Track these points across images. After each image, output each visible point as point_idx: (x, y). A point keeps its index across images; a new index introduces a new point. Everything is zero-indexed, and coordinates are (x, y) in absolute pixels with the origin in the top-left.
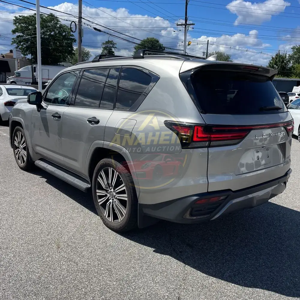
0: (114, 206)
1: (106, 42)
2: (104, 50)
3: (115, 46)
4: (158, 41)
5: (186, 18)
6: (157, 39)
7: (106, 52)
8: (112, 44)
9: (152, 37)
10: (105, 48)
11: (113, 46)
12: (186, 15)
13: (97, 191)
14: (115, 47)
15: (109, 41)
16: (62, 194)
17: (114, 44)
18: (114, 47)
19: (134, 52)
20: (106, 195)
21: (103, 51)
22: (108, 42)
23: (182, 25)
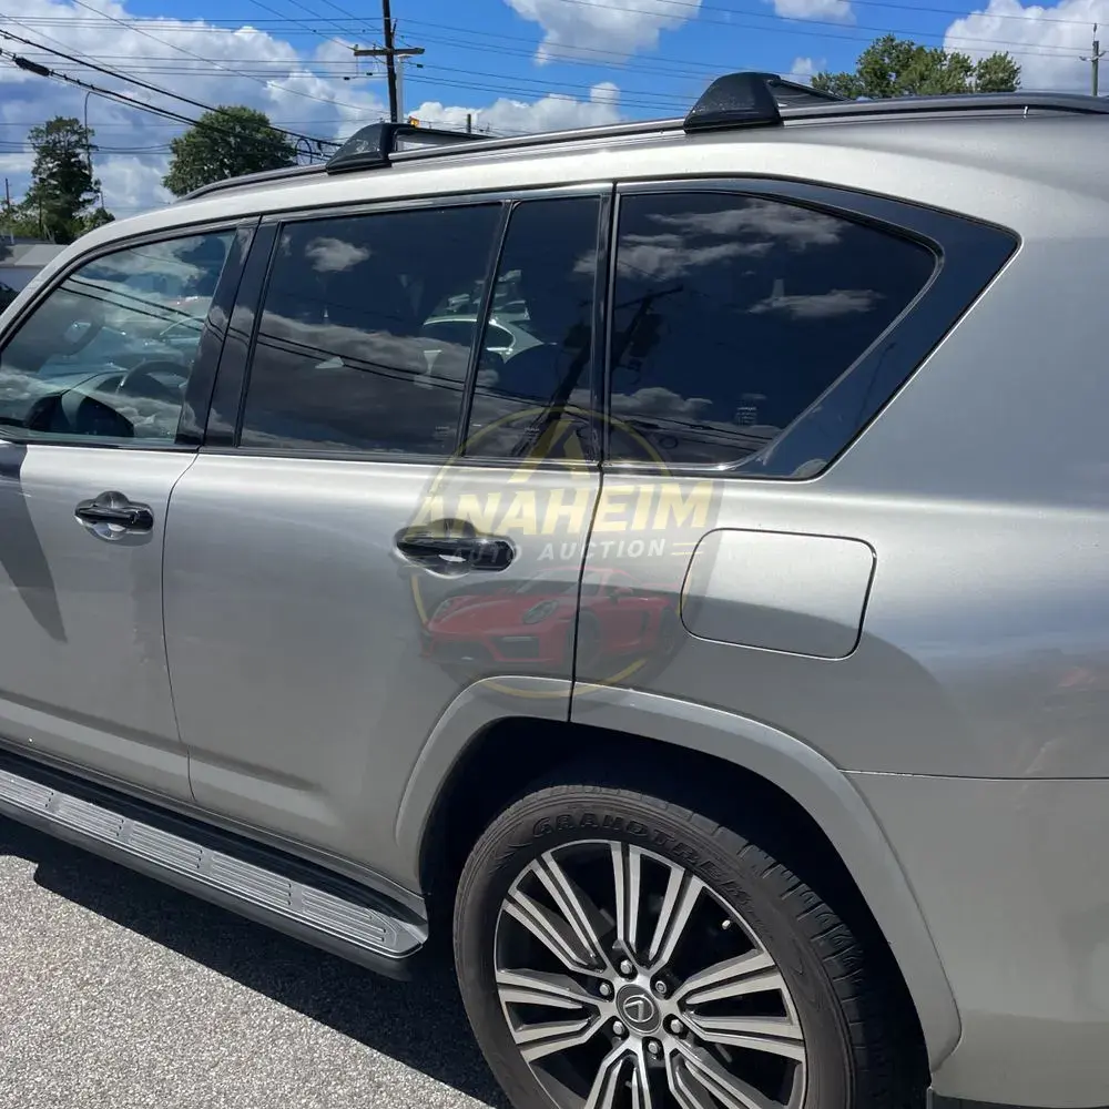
0: (674, 1082)
1: (49, 124)
2: (45, 157)
3: (92, 140)
4: (263, 121)
5: (388, 24)
6: (258, 112)
7: (50, 165)
8: (75, 132)
9: (239, 106)
10: (47, 152)
11: (80, 140)
12: (387, 13)
13: (502, 976)
14: (90, 146)
15: (60, 120)
16: (183, 963)
17: (84, 133)
18: (83, 146)
19: (171, 163)
20: (588, 1012)
21: (39, 162)
22: (57, 125)
23: (374, 53)
